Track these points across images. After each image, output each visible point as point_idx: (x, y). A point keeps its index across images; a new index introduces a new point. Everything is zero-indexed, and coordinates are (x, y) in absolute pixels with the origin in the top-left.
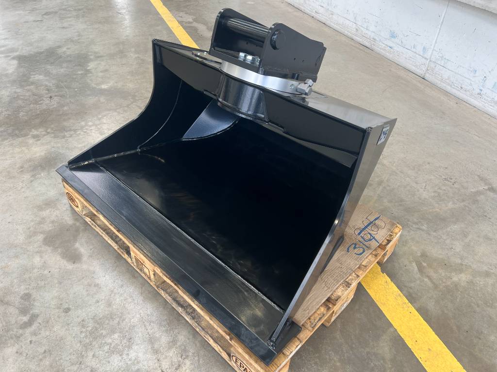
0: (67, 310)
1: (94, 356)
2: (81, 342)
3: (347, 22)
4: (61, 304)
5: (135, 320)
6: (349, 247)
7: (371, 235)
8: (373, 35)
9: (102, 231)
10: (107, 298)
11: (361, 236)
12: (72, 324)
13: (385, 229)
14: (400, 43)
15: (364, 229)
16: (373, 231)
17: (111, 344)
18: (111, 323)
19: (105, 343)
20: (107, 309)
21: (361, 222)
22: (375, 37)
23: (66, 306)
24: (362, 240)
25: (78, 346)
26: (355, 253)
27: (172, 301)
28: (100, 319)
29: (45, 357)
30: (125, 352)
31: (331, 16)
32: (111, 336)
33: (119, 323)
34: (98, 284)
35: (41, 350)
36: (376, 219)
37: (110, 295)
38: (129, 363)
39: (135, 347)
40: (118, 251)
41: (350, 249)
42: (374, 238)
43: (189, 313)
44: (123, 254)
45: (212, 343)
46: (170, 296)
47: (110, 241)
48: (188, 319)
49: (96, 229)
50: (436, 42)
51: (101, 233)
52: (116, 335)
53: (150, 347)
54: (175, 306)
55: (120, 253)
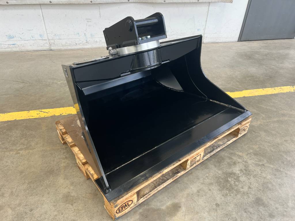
0: (217, 205)
1: (242, 188)
2: (236, 195)
4: (214, 209)
5: (220, 172)
9: (156, 189)
10: (207, 186)
12: (226, 201)
14: (20, 39)
17: (234, 181)
18: (223, 182)
19: (234, 184)
20: (214, 185)
23: (215, 207)
25: (239, 196)
27: (210, 154)
28: (221, 187)
29: (249, 211)
30: (238, 175)
32: (230, 182)
33: (222, 179)
34: (197, 191)
35: (245, 215)
37: (205, 184)
38: (242, 173)
39: (234, 171)
40: (174, 179)
43: (217, 148)
44: (177, 176)
45: (229, 142)
46: (207, 154)
47: (165, 184)
48: (219, 149)
49: (152, 194)
50: (46, 29)
51: (156, 191)
52: (229, 179)
53: (233, 166)
54: (212, 154)
55: (175, 178)
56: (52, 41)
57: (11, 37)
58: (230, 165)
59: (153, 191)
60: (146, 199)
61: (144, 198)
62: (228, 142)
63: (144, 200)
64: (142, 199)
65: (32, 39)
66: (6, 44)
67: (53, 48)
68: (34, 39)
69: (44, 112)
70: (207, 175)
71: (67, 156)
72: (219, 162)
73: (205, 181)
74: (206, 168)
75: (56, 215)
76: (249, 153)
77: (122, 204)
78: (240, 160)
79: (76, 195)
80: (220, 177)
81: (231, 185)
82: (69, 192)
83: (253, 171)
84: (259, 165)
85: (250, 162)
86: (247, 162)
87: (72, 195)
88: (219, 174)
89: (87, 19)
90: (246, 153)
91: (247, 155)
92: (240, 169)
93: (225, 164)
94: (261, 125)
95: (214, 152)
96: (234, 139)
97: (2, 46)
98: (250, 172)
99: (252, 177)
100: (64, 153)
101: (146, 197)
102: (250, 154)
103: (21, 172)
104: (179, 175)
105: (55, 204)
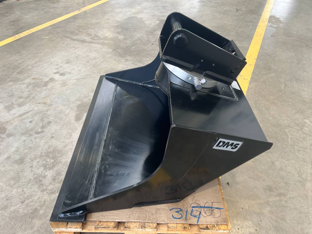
0: (52, 137)
1: (38, 162)
2: (41, 153)
4: (54, 134)
6: (174, 208)
7: (200, 214)
10: (68, 143)
11: (193, 209)
12: (47, 144)
13: (215, 219)
15: (201, 207)
16: (205, 213)
17: (47, 162)
18: (57, 154)
19: (46, 160)
20: (62, 147)
21: (205, 201)
23: (54, 135)
24: (189, 211)
25: (39, 154)
26: (172, 215)
28: (56, 150)
29: (28, 149)
30: (46, 170)
32: (51, 159)
33: (58, 157)
34: (72, 135)
35: (30, 145)
36: (217, 208)
38: (43, 175)
39: (51, 171)
41: (174, 210)
42: (199, 218)
52: (52, 160)
53: (55, 175)
76: (43, 205)
78: (51, 187)
81: (49, 157)
83: (32, 185)
84: (28, 198)
85: (39, 194)
86: (41, 191)
90: (46, 203)
91: (45, 201)
92: (47, 177)
93: (63, 171)
98: (36, 182)
99: (32, 178)
102: (41, 207)
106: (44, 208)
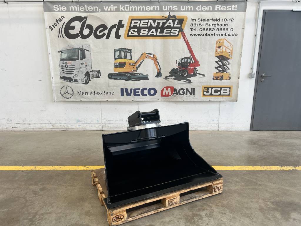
1: (202, 224)
3: (44, 125)
5: (190, 213)
8: (65, 125)
10: (177, 219)
14: (84, 123)
17: (198, 219)
18: (189, 219)
19: (197, 221)
20: (182, 219)
22: (67, 125)
28: (187, 221)
30: (202, 216)
31: (29, 126)
33: (190, 217)
34: (169, 221)
38: (206, 216)
39: (201, 214)
43: (193, 198)
44: (158, 210)
45: (205, 196)
46: (185, 201)
47: (149, 214)
48: (195, 199)
49: (138, 218)
50: (102, 117)
51: (142, 216)
52: (195, 218)
53: (202, 211)
54: (189, 201)
55: (157, 212)
56: (104, 125)
57: (78, 121)
58: (199, 210)
59: (139, 216)
60: (133, 219)
61: (132, 219)
62: (203, 196)
63: (132, 220)
64: (130, 218)
65: (92, 123)
66: (75, 125)
67: (104, 129)
68: (93, 123)
69: (87, 167)
70: (181, 213)
71: (94, 192)
72: (192, 207)
73: (178, 216)
74: (181, 210)
75: (79, 220)
76: (217, 205)
77: (116, 215)
78: (208, 208)
79: (92, 212)
80: (189, 216)
81: (194, 221)
82: (89, 211)
83: (215, 216)
84: (222, 213)
85: (215, 210)
86: (213, 210)
87: (90, 212)
88: (189, 214)
89: (129, 111)
91: (216, 206)
92: (206, 213)
93: (196, 209)
94: (237, 189)
95: (191, 201)
96: (210, 195)
97: (72, 126)
98: (212, 216)
99: (212, 219)
100: (92, 190)
101: (134, 218)
103: (66, 197)
104: (160, 210)
105: (80, 215)
106: (218, 204)
